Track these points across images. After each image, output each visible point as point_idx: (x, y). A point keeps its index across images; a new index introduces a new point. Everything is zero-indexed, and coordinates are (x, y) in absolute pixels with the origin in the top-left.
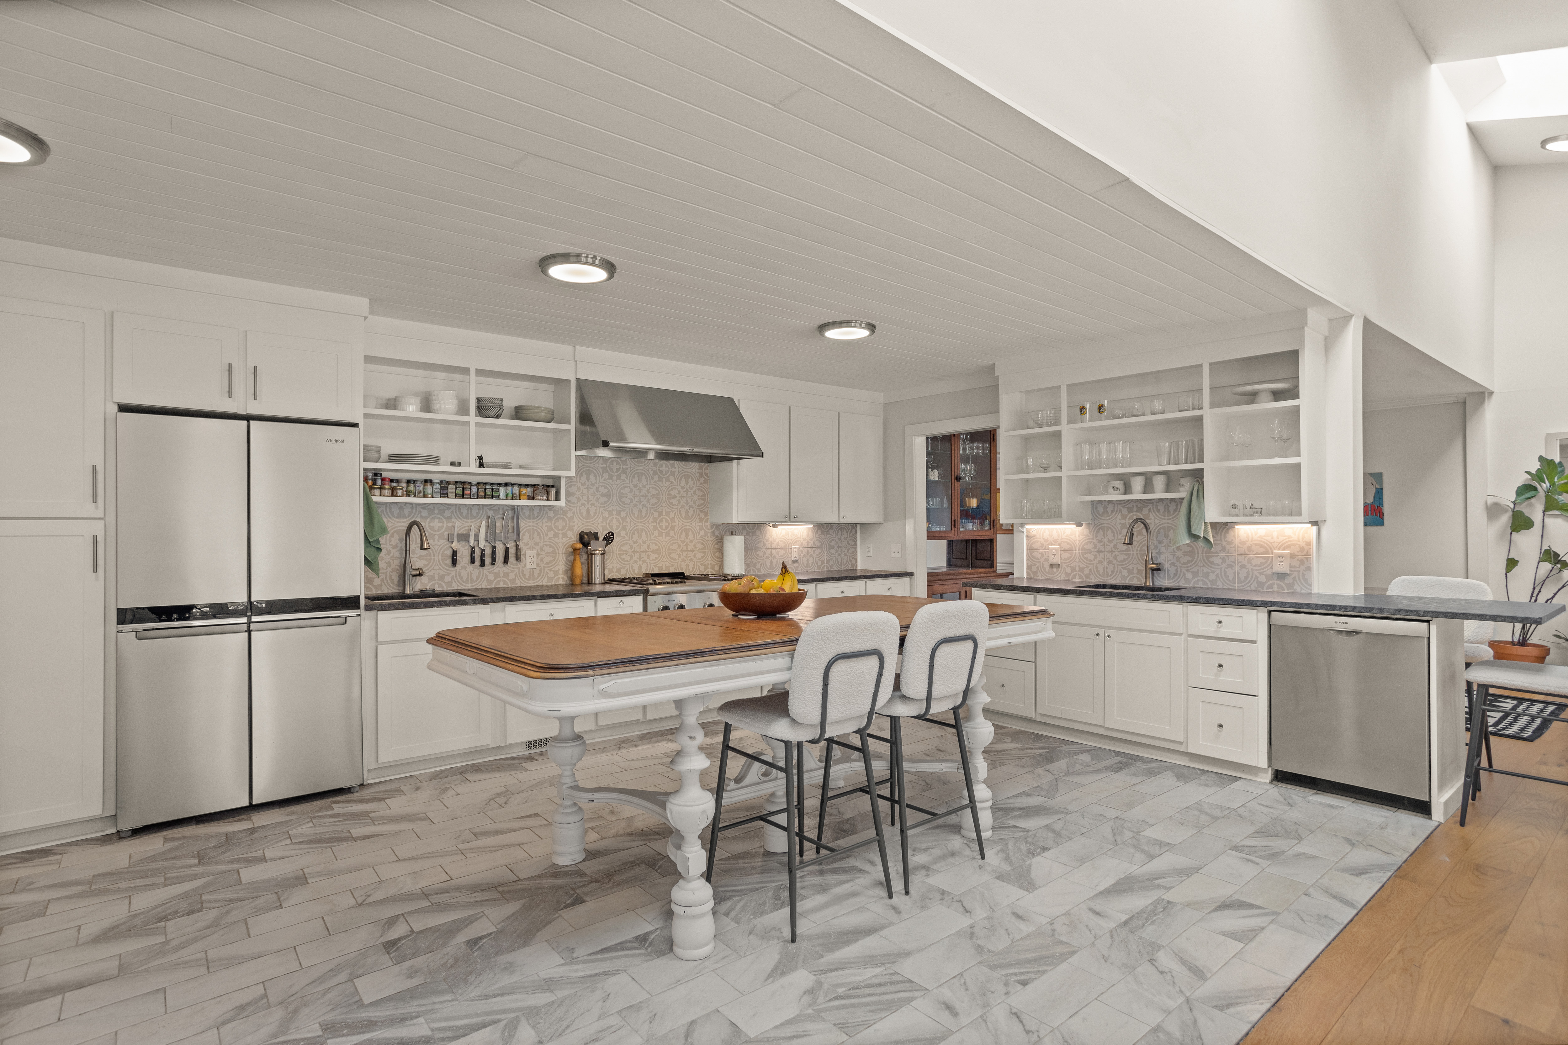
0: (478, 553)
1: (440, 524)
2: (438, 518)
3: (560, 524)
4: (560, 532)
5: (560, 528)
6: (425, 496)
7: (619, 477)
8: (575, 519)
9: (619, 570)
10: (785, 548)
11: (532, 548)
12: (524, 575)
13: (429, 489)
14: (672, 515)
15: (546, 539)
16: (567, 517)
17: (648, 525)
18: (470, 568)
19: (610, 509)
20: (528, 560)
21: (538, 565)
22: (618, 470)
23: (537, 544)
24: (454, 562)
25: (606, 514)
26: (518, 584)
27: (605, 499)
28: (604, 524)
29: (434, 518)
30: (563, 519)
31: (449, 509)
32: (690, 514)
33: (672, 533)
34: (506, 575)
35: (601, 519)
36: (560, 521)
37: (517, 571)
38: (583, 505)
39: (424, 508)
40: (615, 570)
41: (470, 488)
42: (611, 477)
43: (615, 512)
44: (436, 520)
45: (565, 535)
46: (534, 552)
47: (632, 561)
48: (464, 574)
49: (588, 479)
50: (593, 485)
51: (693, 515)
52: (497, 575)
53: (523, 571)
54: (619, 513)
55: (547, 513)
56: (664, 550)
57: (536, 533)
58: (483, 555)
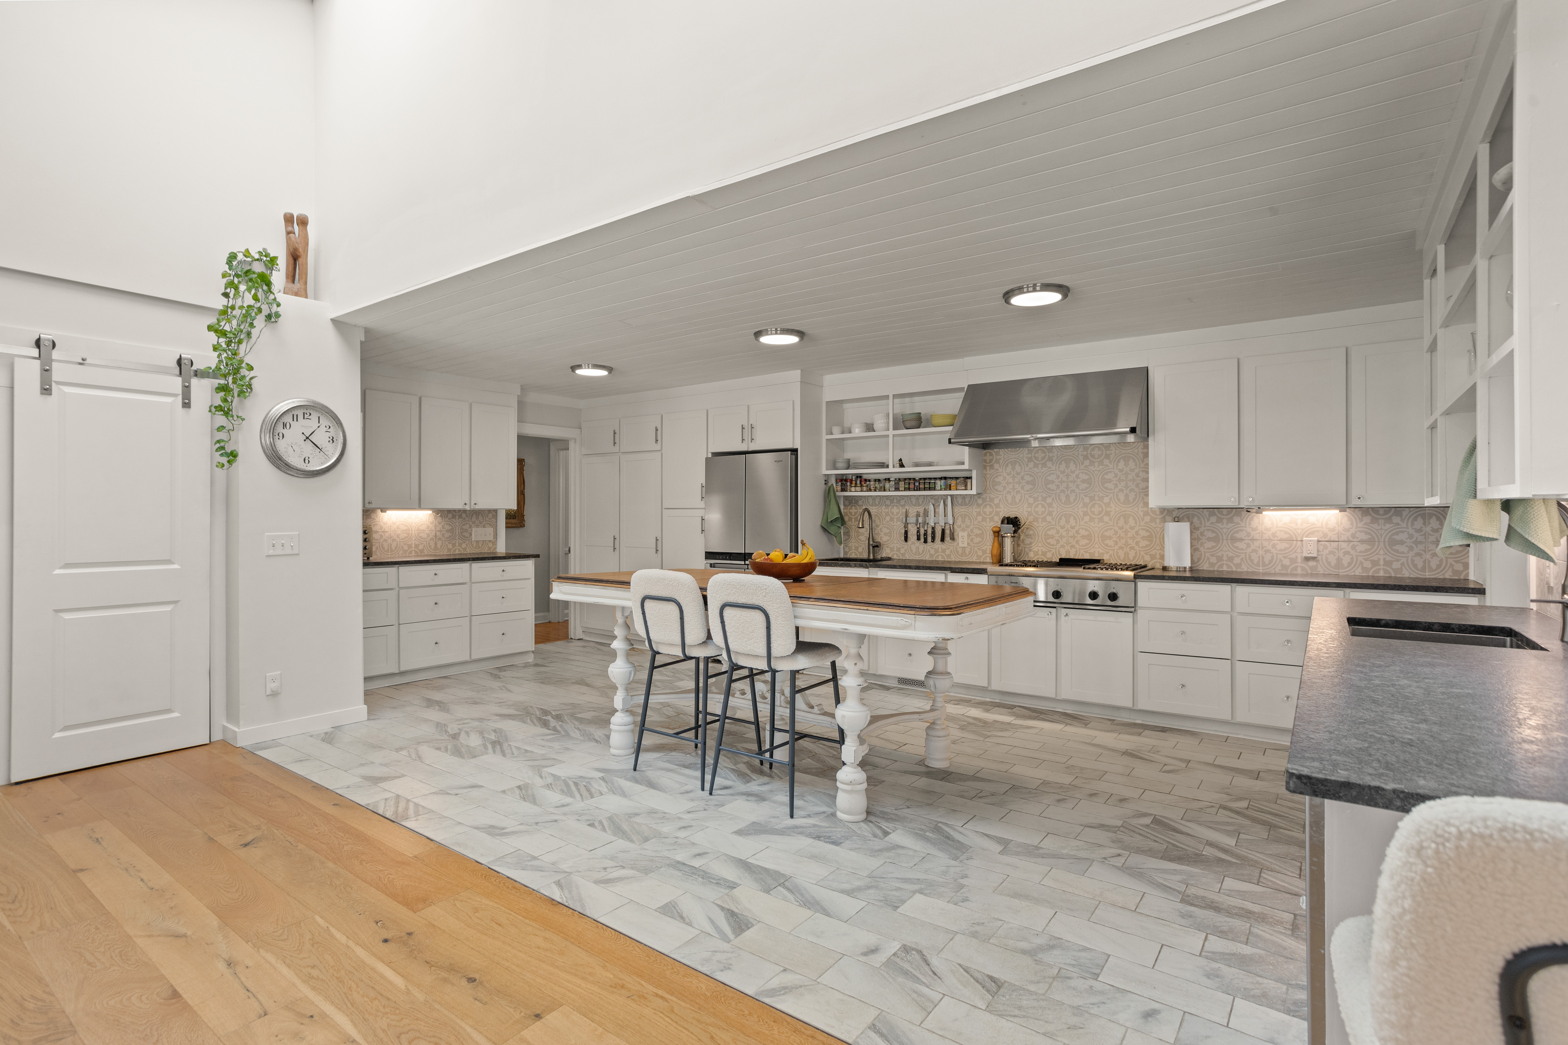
0: (922, 532)
1: (898, 510)
2: (896, 506)
3: (988, 510)
4: (988, 517)
5: (988, 513)
6: (884, 490)
7: (1044, 465)
8: (1001, 506)
9: (1044, 554)
10: (1290, 540)
11: (963, 530)
12: (958, 552)
13: (887, 485)
14: (1106, 500)
15: (976, 523)
16: (994, 504)
17: (1077, 510)
18: (918, 543)
19: (1036, 495)
20: (960, 540)
21: (968, 544)
22: (1043, 458)
23: (968, 527)
24: (906, 539)
25: (1031, 501)
26: (953, 559)
27: (1031, 486)
28: (1029, 509)
29: (893, 506)
30: (990, 505)
31: (903, 499)
32: (1131, 499)
33: (1106, 519)
34: (944, 551)
35: (1026, 505)
36: (988, 507)
37: (952, 548)
38: (1009, 492)
39: (887, 499)
40: (1040, 553)
41: (914, 483)
42: (1036, 466)
43: (1040, 499)
44: (895, 507)
45: (992, 519)
46: (965, 534)
47: (1058, 546)
48: (914, 548)
49: (1013, 469)
50: (1018, 474)
51: (1134, 499)
52: (937, 551)
53: (956, 549)
54: (1044, 499)
55: (976, 500)
56: (1096, 536)
57: (967, 518)
58: (925, 534)
